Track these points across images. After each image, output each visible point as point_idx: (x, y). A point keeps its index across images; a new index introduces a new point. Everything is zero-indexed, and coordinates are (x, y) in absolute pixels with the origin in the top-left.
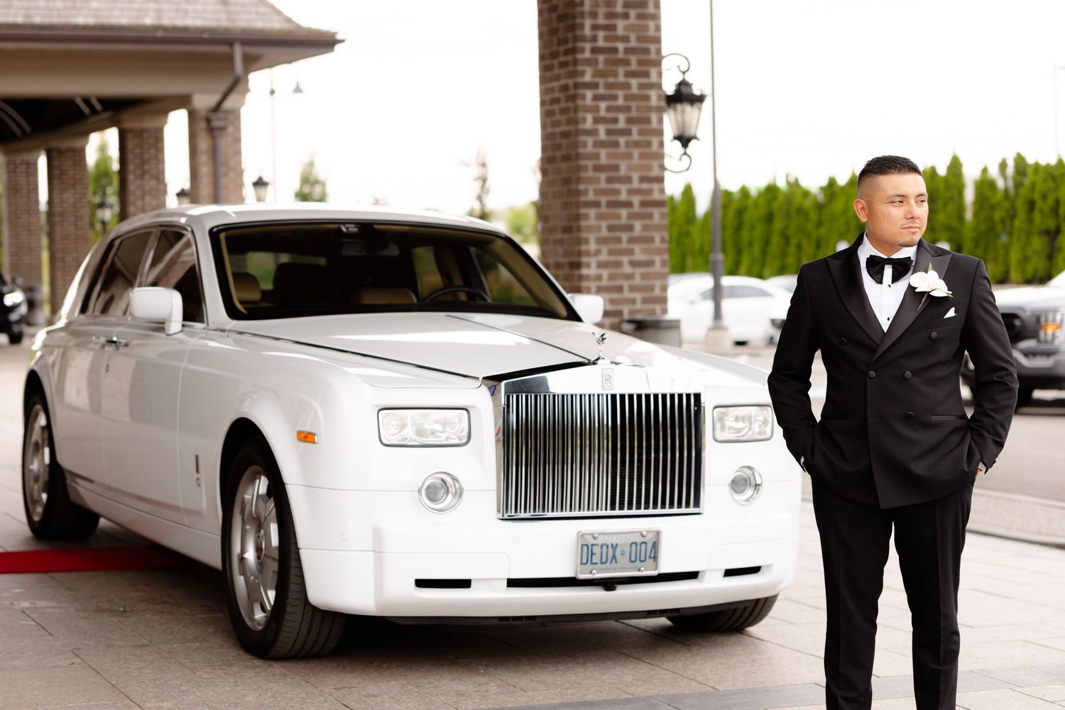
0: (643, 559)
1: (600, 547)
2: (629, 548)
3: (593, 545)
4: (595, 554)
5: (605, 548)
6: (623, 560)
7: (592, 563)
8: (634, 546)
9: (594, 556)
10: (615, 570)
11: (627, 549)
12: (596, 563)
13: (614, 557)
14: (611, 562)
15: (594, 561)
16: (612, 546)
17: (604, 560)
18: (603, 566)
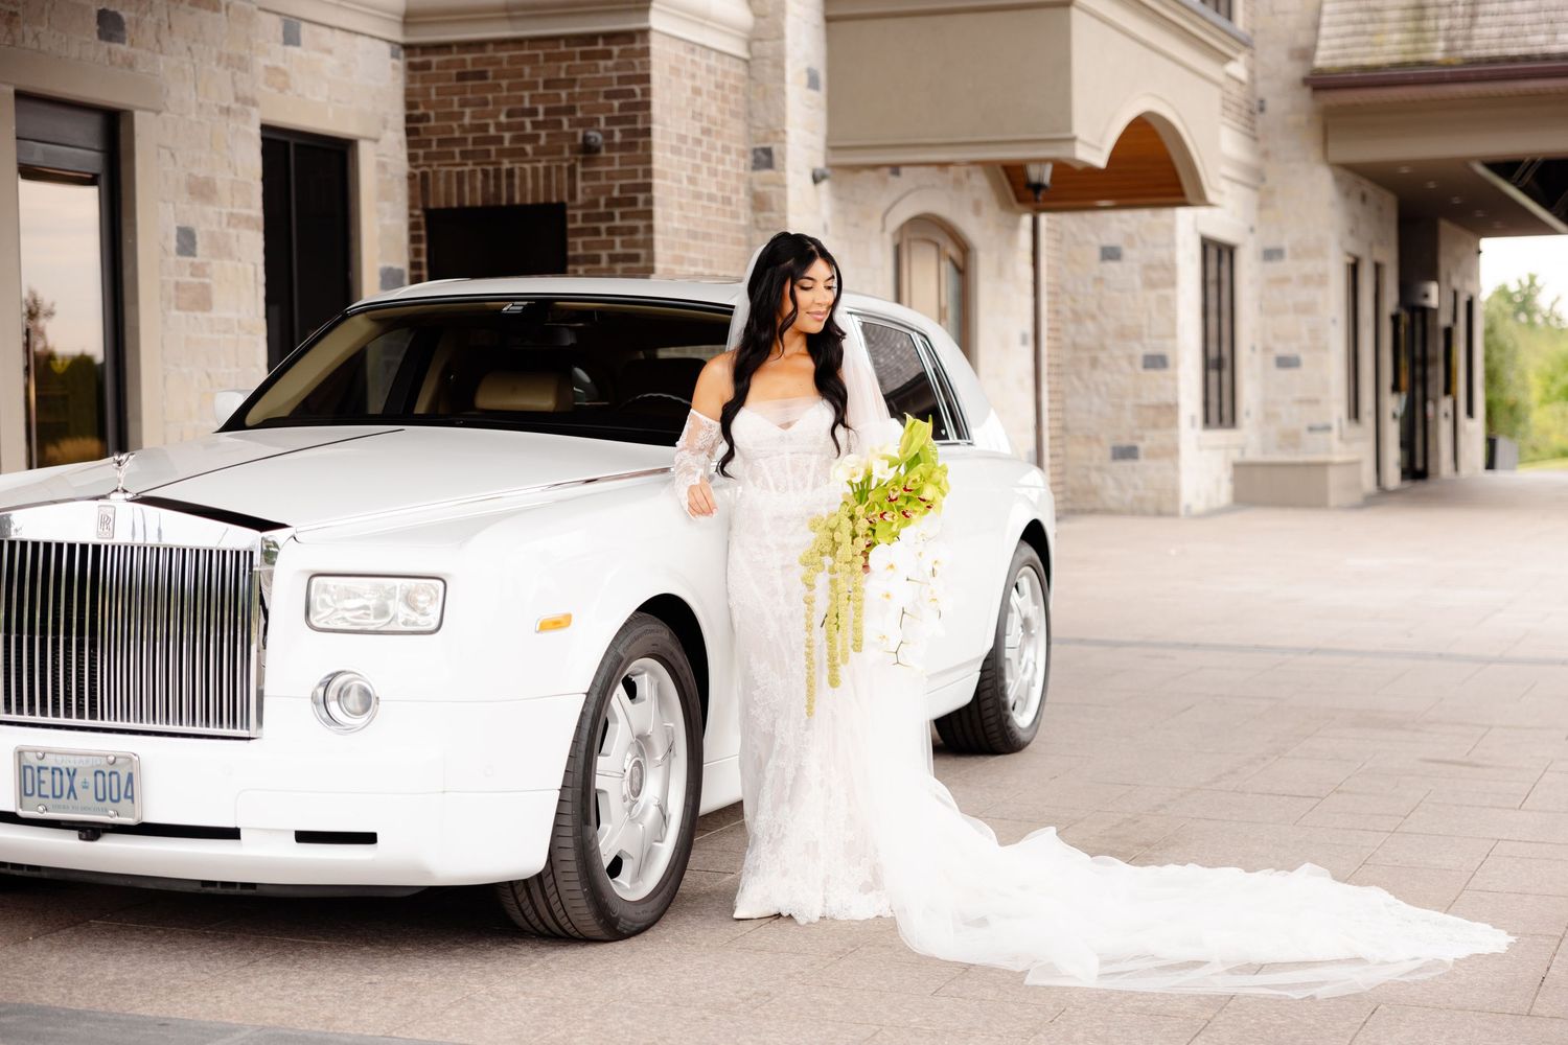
0: (115, 797)
1: (50, 770)
2: (93, 778)
3: (39, 769)
4: (44, 782)
5: (57, 773)
6: (86, 796)
7: (40, 795)
8: (100, 776)
9: (42, 785)
10: (75, 809)
11: (91, 780)
12: (47, 797)
13: (72, 789)
14: (68, 797)
15: (42, 793)
16: (69, 774)
17: (58, 793)
18: (56, 801)
